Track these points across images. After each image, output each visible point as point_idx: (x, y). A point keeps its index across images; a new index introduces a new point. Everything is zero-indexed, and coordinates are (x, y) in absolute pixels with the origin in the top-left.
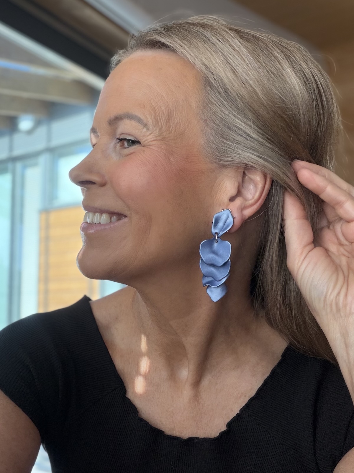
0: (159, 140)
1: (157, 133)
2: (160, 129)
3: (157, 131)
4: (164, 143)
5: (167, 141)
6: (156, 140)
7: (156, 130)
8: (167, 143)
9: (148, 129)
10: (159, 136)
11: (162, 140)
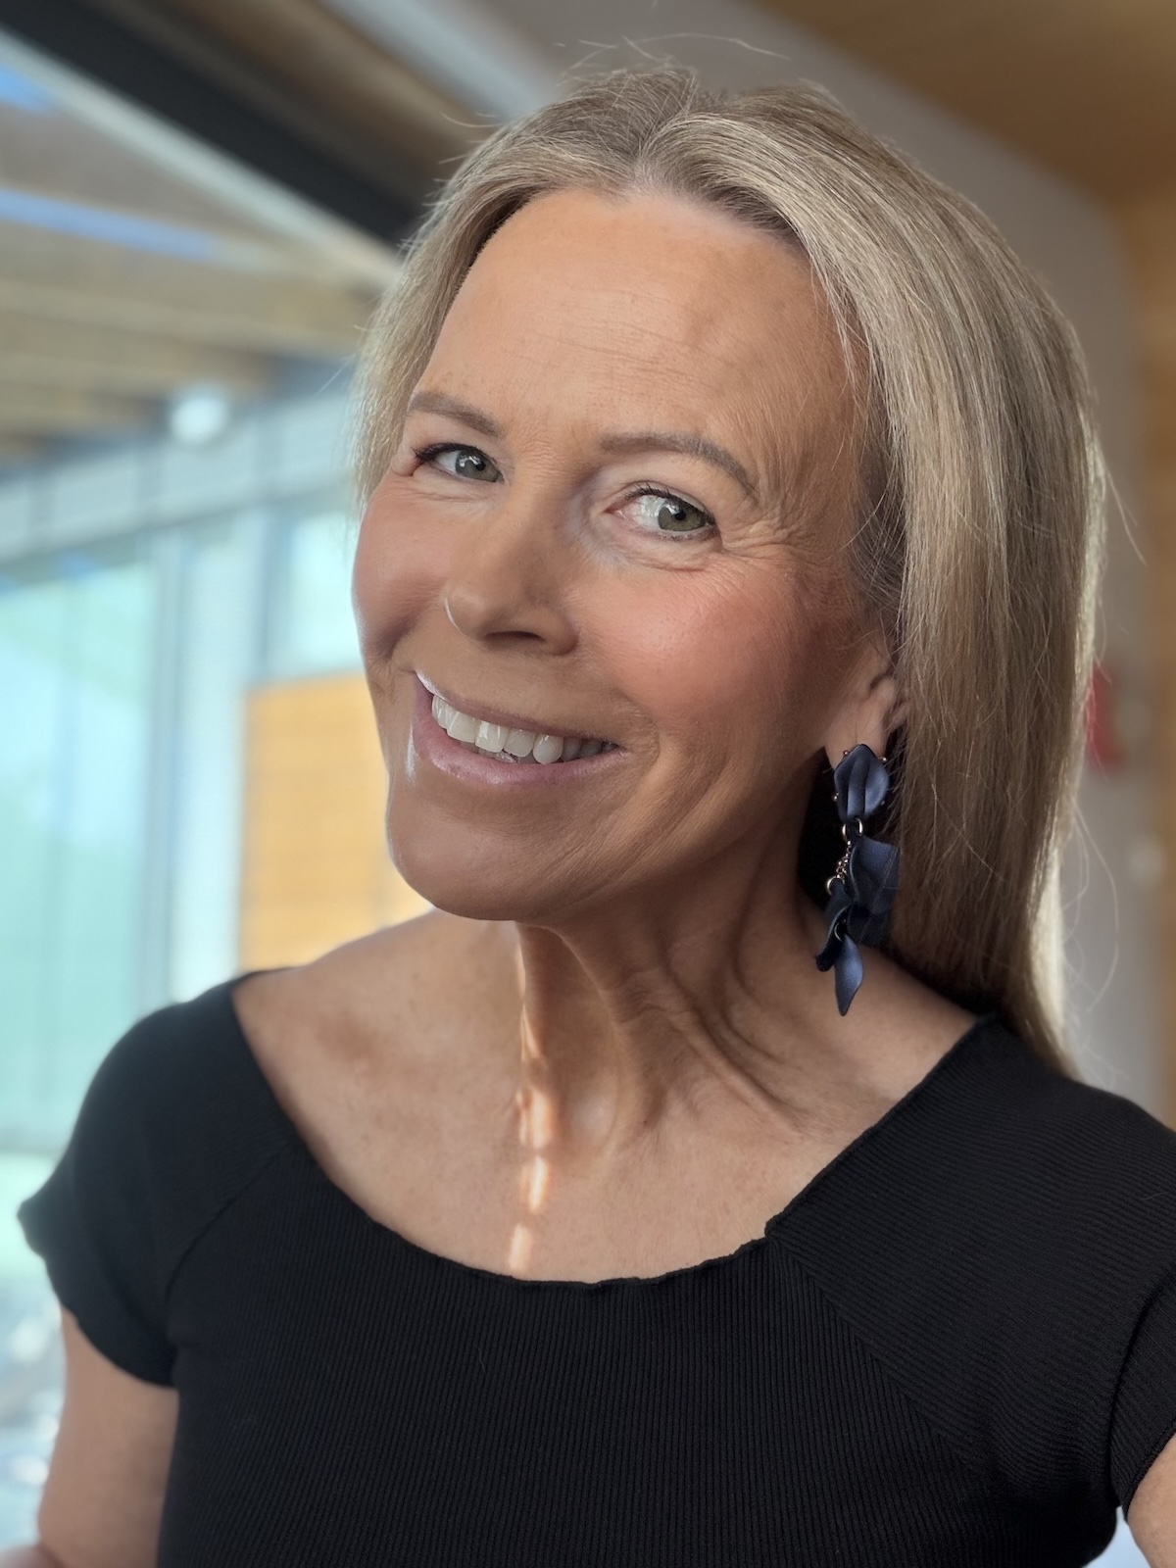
0: (783, 542)
1: (777, 519)
2: (783, 505)
3: (777, 511)
4: (792, 553)
5: (795, 546)
6: (773, 543)
7: (773, 508)
8: (796, 551)
9: (756, 502)
10: (778, 529)
11: (789, 544)
